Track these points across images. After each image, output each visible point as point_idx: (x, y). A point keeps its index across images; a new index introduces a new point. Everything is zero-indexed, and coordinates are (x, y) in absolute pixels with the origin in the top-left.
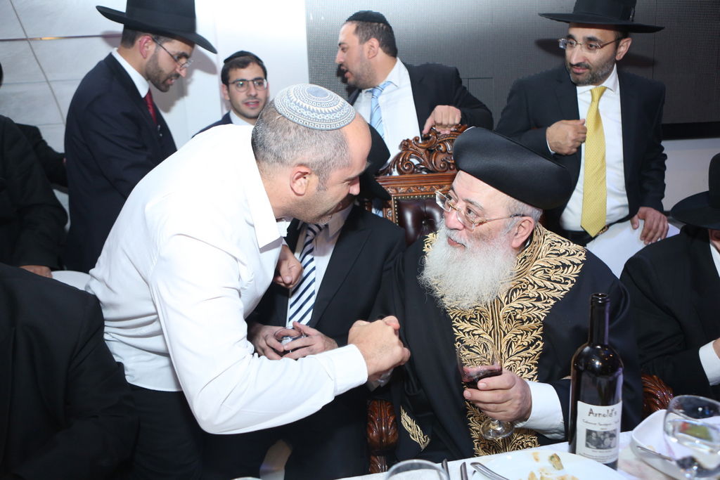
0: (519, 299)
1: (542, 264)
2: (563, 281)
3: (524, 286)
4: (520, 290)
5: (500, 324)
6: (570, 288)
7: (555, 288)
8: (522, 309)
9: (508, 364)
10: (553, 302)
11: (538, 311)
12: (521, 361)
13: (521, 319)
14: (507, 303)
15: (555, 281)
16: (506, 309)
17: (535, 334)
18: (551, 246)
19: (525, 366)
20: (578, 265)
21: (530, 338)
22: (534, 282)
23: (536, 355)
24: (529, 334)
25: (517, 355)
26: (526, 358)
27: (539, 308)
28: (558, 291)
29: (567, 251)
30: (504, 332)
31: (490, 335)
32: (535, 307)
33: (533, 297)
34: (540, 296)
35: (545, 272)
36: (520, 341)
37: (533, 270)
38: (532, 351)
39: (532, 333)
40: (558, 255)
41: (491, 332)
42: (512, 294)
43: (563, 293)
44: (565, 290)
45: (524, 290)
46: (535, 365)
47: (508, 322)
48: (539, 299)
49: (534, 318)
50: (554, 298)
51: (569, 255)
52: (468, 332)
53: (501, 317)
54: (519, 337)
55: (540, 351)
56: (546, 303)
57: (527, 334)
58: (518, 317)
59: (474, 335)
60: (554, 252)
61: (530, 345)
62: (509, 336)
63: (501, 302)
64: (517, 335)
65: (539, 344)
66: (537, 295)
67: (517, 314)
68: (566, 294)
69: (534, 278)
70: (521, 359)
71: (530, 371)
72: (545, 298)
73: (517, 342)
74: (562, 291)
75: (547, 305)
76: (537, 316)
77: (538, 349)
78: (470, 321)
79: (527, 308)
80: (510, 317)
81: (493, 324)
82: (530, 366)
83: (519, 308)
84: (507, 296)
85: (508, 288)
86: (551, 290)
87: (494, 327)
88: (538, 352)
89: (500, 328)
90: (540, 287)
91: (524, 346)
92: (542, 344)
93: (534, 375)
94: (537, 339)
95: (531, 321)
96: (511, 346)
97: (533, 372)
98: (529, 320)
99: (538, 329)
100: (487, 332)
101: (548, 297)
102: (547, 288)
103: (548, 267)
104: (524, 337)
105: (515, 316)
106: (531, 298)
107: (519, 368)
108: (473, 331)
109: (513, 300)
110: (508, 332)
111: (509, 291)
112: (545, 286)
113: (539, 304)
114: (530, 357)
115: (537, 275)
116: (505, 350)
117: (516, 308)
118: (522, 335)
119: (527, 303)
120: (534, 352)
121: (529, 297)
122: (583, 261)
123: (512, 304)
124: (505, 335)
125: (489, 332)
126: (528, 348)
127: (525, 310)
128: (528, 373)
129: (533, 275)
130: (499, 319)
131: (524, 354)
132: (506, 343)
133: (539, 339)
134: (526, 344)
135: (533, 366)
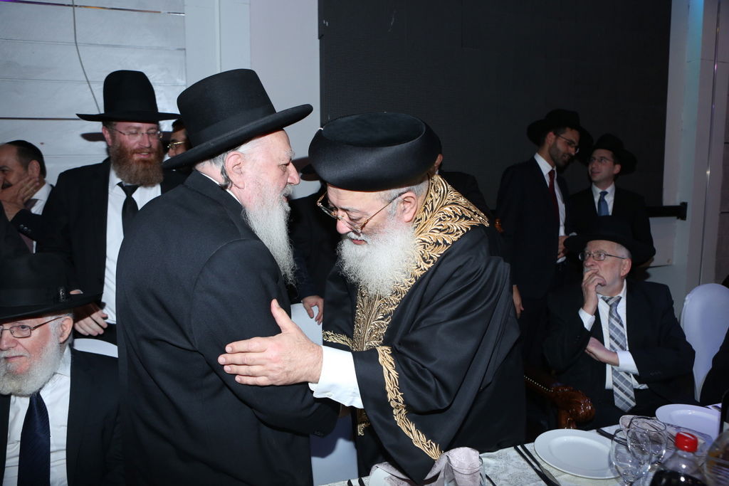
1: (424, 239)
18: (440, 220)
20: (448, 245)
29: (449, 228)
35: (425, 248)
40: (440, 230)
51: (447, 233)
60: (439, 228)
77: (388, 323)
94: (390, 314)
95: (397, 295)
103: (428, 243)
122: (453, 242)
126: (382, 319)
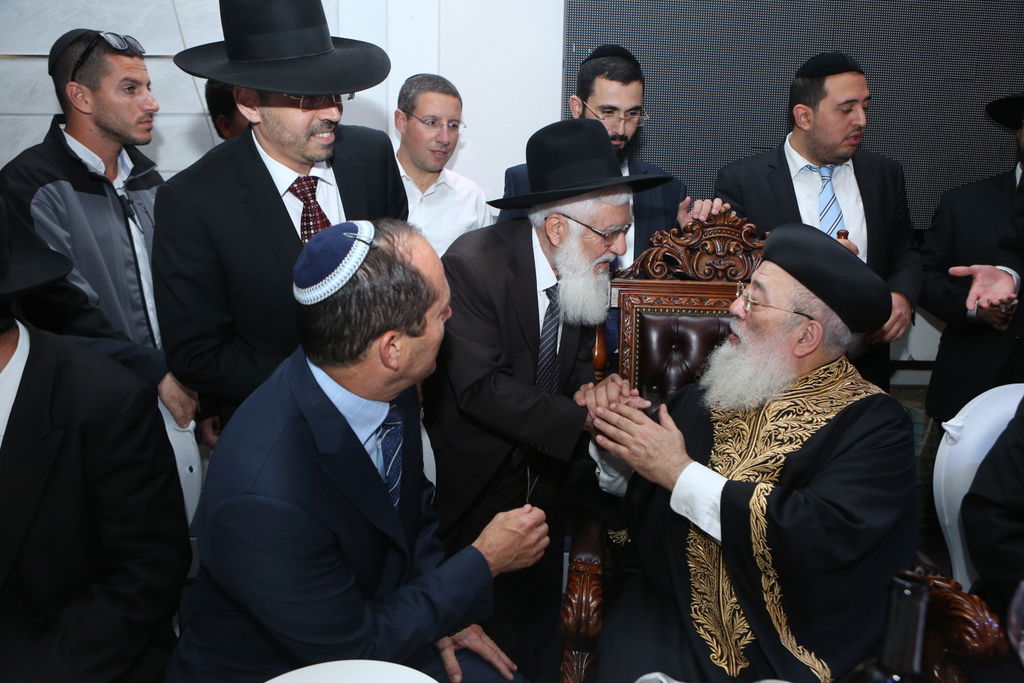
4: (794, 413)
5: (755, 445)
10: (824, 424)
12: (757, 477)
13: (782, 440)
14: (773, 421)
22: (815, 411)
23: (775, 471)
26: (763, 473)
27: (804, 431)
30: (756, 454)
32: (801, 428)
33: (806, 421)
34: (812, 420)
41: (742, 452)
47: (766, 444)
48: (810, 422)
49: (797, 438)
52: (721, 452)
55: (781, 466)
56: (816, 425)
58: (780, 437)
59: (724, 453)
62: (759, 458)
63: (766, 420)
65: (780, 458)
66: (810, 419)
67: (780, 434)
72: (817, 421)
76: (801, 438)
77: (778, 464)
78: (727, 440)
79: (793, 428)
80: (770, 437)
81: (748, 444)
83: (784, 428)
84: (776, 416)
87: (748, 447)
88: (778, 468)
89: (754, 448)
95: (792, 442)
98: (791, 440)
100: (737, 452)
105: (776, 436)
108: (724, 449)
109: (781, 420)
113: (807, 426)
114: (768, 474)
115: (821, 405)
117: (781, 427)
120: (773, 467)
121: (800, 419)
123: (777, 423)
124: (756, 457)
125: (740, 452)
127: (789, 430)
129: (816, 405)
130: (757, 437)
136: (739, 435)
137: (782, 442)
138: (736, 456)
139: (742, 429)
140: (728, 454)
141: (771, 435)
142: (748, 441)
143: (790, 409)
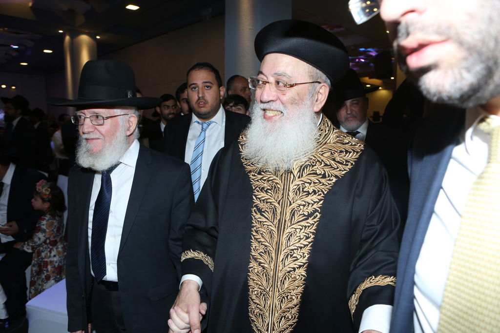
0: (308, 175)
1: (330, 148)
2: (345, 163)
3: (313, 163)
4: (310, 166)
5: (288, 195)
6: (349, 169)
7: (338, 168)
8: (310, 184)
9: (289, 230)
10: (334, 180)
11: (323, 187)
12: (301, 229)
13: (308, 191)
14: (299, 177)
15: (338, 162)
16: (297, 182)
17: (315, 206)
18: (338, 137)
19: (304, 234)
20: (357, 152)
21: (310, 209)
22: (322, 160)
23: (313, 224)
24: (310, 205)
25: (299, 224)
26: (306, 227)
27: (323, 185)
28: (340, 170)
29: (350, 142)
30: (290, 202)
31: (279, 203)
32: (320, 183)
33: (320, 174)
34: (325, 174)
36: (301, 211)
37: (322, 151)
38: (310, 221)
39: (313, 205)
40: (343, 144)
41: (280, 201)
42: (303, 170)
43: (343, 173)
44: (345, 170)
45: (313, 166)
46: (313, 233)
47: (296, 194)
48: (324, 176)
49: (319, 191)
50: (336, 176)
51: (351, 145)
52: (263, 200)
53: (291, 190)
54: (302, 207)
55: (317, 221)
56: (330, 180)
57: (308, 206)
59: (267, 203)
60: (340, 142)
61: (310, 215)
62: (294, 205)
63: (294, 176)
64: (300, 205)
65: (317, 215)
66: (323, 172)
67: (306, 187)
68: (346, 173)
69: (322, 158)
70: (301, 228)
71: (307, 238)
72: (329, 176)
73: (299, 211)
74: (343, 171)
75: (329, 182)
76: (321, 190)
78: (266, 192)
79: (315, 183)
80: (299, 189)
81: (283, 194)
82: (308, 234)
83: (308, 183)
84: (299, 171)
85: (301, 164)
86: (335, 169)
87: (283, 197)
88: (315, 222)
89: (288, 198)
90: (326, 165)
91: (305, 215)
92: (319, 215)
93: (309, 243)
95: (315, 194)
96: (294, 215)
97: (309, 240)
98: (314, 192)
99: (318, 202)
100: (276, 201)
101: (332, 175)
102: (332, 167)
103: (334, 151)
104: (305, 208)
105: (303, 189)
106: (318, 175)
107: (299, 235)
108: (267, 199)
109: (304, 175)
110: (293, 202)
111: (301, 166)
112: (330, 165)
113: (323, 181)
114: (309, 227)
115: (325, 155)
116: (288, 218)
117: (306, 182)
118: (304, 206)
119: (314, 179)
120: (312, 222)
121: (316, 174)
122: (361, 150)
123: (302, 179)
124: (290, 205)
125: (278, 200)
126: (307, 218)
127: (312, 185)
128: (305, 240)
129: (322, 155)
130: (289, 190)
131: (304, 223)
132: (290, 211)
133: (318, 211)
134: (307, 214)
135: (311, 234)
136: (275, 188)
137: (308, 194)
138: (277, 205)
139: (277, 183)
140: (270, 202)
141: (299, 188)
142: (282, 192)
143: (307, 163)
